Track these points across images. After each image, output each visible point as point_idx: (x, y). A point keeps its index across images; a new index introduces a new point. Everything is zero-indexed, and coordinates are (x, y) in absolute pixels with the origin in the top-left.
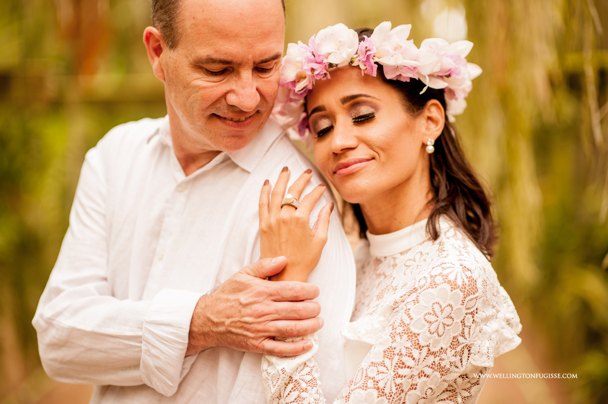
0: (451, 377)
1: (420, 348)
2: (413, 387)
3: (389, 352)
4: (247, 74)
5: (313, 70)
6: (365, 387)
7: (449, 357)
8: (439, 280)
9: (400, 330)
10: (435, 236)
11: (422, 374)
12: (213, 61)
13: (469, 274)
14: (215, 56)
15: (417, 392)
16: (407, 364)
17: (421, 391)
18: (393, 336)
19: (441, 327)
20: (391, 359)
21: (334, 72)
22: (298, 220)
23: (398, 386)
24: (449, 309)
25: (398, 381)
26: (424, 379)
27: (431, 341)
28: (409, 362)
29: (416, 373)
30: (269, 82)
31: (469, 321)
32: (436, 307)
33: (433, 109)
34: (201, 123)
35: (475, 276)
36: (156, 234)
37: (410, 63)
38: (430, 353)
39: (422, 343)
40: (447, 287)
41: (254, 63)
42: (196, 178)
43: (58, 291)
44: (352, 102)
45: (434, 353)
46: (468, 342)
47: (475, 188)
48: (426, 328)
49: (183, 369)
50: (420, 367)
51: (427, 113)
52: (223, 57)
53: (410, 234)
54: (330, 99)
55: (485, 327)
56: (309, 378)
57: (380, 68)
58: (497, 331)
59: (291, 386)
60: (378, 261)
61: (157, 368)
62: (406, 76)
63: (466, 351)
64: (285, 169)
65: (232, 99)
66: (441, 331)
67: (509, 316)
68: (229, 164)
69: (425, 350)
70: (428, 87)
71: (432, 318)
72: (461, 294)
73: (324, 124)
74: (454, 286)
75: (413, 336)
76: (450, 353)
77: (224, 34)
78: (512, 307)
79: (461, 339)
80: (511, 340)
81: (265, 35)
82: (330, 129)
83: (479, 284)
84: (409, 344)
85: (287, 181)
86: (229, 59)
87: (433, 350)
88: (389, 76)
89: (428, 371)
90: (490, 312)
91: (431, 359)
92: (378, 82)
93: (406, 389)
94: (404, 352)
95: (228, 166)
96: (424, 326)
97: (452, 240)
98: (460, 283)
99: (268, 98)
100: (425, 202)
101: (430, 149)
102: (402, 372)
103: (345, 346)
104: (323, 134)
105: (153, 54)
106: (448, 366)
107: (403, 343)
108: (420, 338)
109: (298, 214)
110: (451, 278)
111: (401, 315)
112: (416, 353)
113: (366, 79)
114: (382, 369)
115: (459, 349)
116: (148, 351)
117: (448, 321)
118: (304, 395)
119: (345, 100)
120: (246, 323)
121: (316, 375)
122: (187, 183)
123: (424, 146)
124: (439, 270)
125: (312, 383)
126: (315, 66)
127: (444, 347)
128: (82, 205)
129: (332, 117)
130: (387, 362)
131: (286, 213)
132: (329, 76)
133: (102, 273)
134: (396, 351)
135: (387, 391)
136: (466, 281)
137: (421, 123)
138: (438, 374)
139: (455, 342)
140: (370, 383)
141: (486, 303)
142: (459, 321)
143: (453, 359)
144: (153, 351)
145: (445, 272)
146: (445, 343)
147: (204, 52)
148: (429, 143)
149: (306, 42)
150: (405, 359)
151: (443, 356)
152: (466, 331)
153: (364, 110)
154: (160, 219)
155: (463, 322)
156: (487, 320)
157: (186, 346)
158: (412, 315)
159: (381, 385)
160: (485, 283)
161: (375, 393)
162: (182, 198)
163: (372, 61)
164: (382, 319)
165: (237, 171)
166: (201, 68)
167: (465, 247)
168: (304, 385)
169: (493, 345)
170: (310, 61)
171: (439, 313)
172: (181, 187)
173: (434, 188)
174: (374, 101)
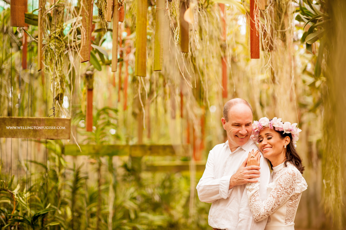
0: (291, 196)
1: (282, 187)
2: (281, 196)
3: (276, 189)
4: (243, 127)
5: (259, 127)
6: (270, 197)
7: (289, 190)
8: (287, 173)
9: (278, 184)
10: (286, 166)
11: (283, 194)
12: (236, 124)
13: (293, 172)
14: (236, 122)
15: (282, 198)
16: (279, 191)
17: (283, 197)
18: (276, 186)
19: (287, 183)
20: (276, 190)
21: (264, 128)
22: (254, 160)
23: (278, 196)
24: (289, 179)
25: (278, 195)
26: (283, 195)
27: (285, 186)
28: (280, 191)
29: (282, 193)
30: (249, 128)
31: (294, 182)
32: (286, 179)
33: (288, 138)
34: (233, 137)
35: (295, 172)
36: (225, 166)
37: (281, 127)
38: (285, 189)
39: (283, 186)
40: (289, 174)
41: (245, 124)
42: (234, 153)
43: (202, 180)
44: (267, 135)
45: (286, 189)
46: (294, 187)
47: (297, 157)
48: (284, 183)
49: (228, 193)
50: (283, 192)
51: (285, 139)
52: (238, 123)
53: (281, 166)
54: (263, 134)
55: (298, 184)
56: (257, 194)
57: (274, 128)
58: (301, 185)
59: (253, 196)
60: (275, 173)
61: (223, 191)
62: (280, 130)
63: (293, 189)
64: (253, 150)
65: (240, 132)
66: (287, 184)
67: (304, 183)
68: (242, 149)
69: (283, 188)
70: (285, 133)
71: (285, 181)
72: (292, 176)
73: (261, 139)
74: (290, 174)
75: (281, 185)
76: (289, 189)
77: (238, 118)
78: (305, 181)
79: (292, 186)
80: (304, 188)
81: (247, 118)
82: (262, 141)
83: (296, 174)
84: (280, 187)
85: (253, 152)
86: (239, 123)
87: (285, 188)
88: (276, 130)
89: (284, 193)
90: (299, 181)
91: (285, 190)
92: (274, 131)
93: (279, 197)
94: (279, 188)
95: (241, 150)
96: (283, 183)
97: (291, 166)
98: (291, 173)
99: (249, 132)
100: (284, 159)
101: (285, 147)
102: (278, 193)
103: (267, 190)
104: (261, 141)
105: (224, 124)
106: (289, 192)
107: (279, 187)
108: (282, 185)
109: (254, 159)
110: (289, 172)
111: (279, 181)
112: (281, 189)
113: (271, 130)
114: (274, 192)
115: (291, 188)
116: (221, 187)
117: (289, 182)
118: (256, 198)
119: (266, 134)
120: (243, 176)
121: (259, 194)
122: (232, 154)
123: (284, 146)
124: (287, 171)
125: (258, 195)
126: (260, 126)
127: (288, 188)
128: (208, 162)
129: (263, 138)
130: (275, 191)
131: (252, 159)
132: (263, 129)
133: (213, 177)
134: (277, 189)
135: (275, 197)
136: (293, 173)
137: (284, 141)
138: (287, 194)
139: (290, 187)
140: (271, 196)
141: (298, 179)
142: (291, 182)
143: (290, 191)
144: (222, 187)
145: (288, 171)
146: (288, 187)
147: (234, 122)
148: (285, 146)
149: (258, 121)
150: (279, 190)
151: (288, 190)
152: (293, 184)
153: (270, 137)
154: (226, 163)
155: (292, 182)
156: (298, 183)
157: (229, 185)
158: (281, 181)
159: (274, 196)
160: (297, 174)
161: (272, 197)
162: (231, 158)
163: (272, 126)
164: (275, 183)
165: (243, 151)
166: (234, 125)
167: (293, 167)
168: (256, 196)
169: (300, 188)
170: (259, 125)
171: (286, 180)
172: (231, 155)
173: (286, 156)
174: (272, 135)
